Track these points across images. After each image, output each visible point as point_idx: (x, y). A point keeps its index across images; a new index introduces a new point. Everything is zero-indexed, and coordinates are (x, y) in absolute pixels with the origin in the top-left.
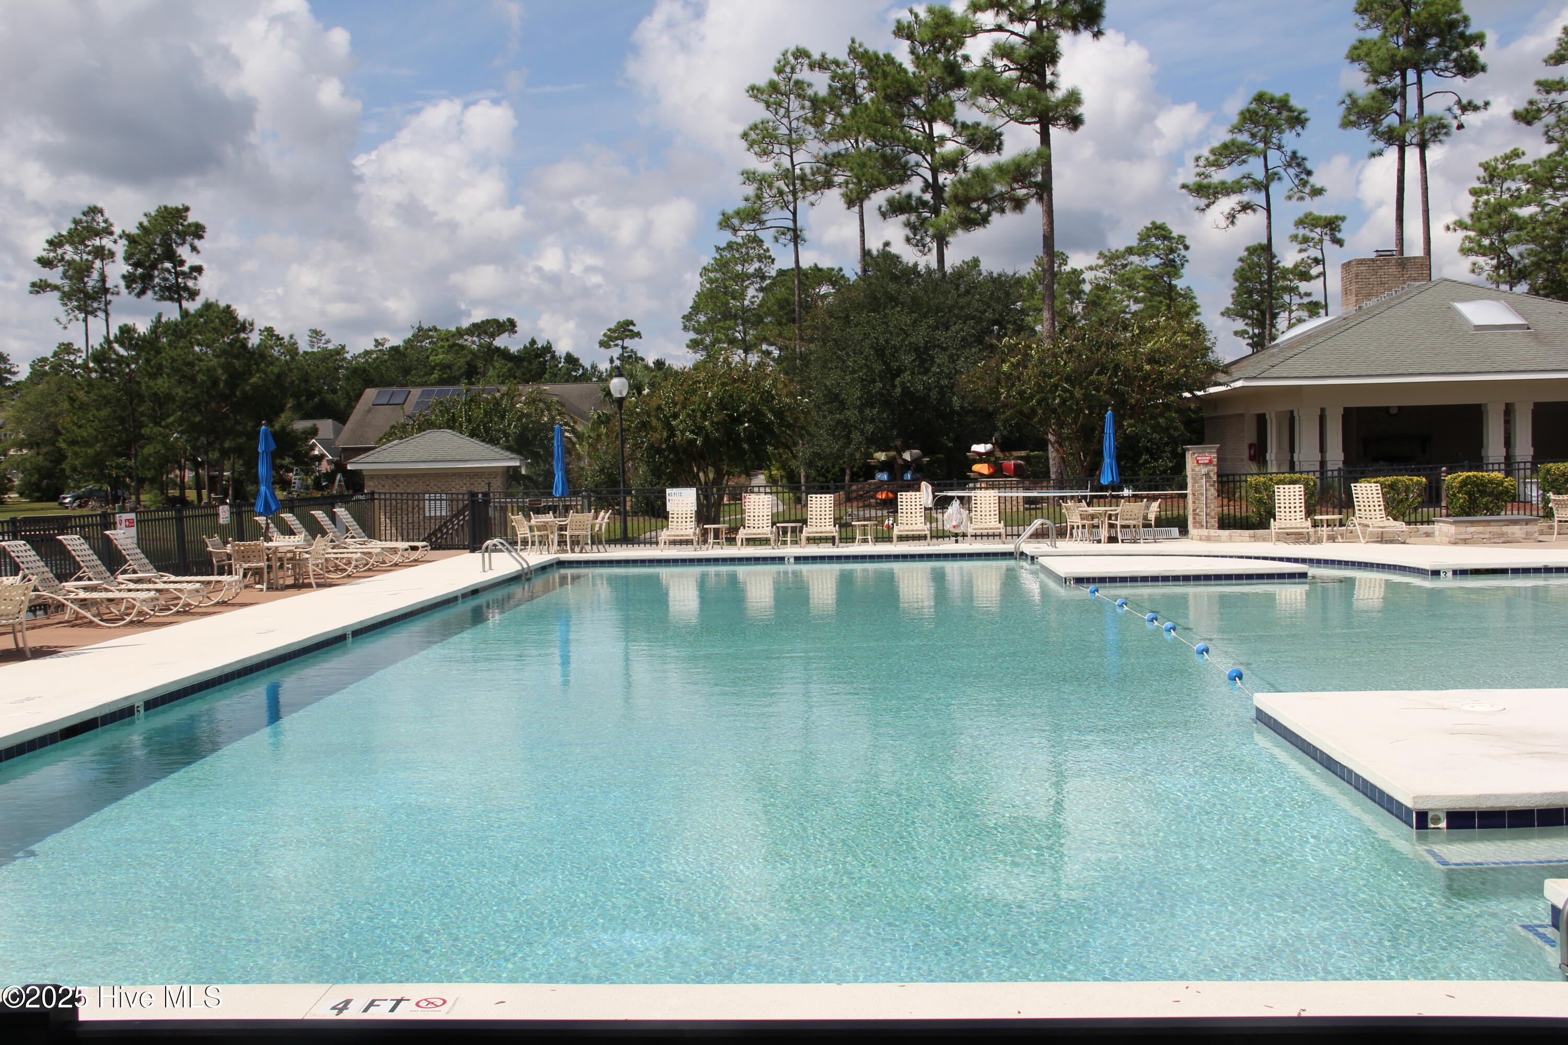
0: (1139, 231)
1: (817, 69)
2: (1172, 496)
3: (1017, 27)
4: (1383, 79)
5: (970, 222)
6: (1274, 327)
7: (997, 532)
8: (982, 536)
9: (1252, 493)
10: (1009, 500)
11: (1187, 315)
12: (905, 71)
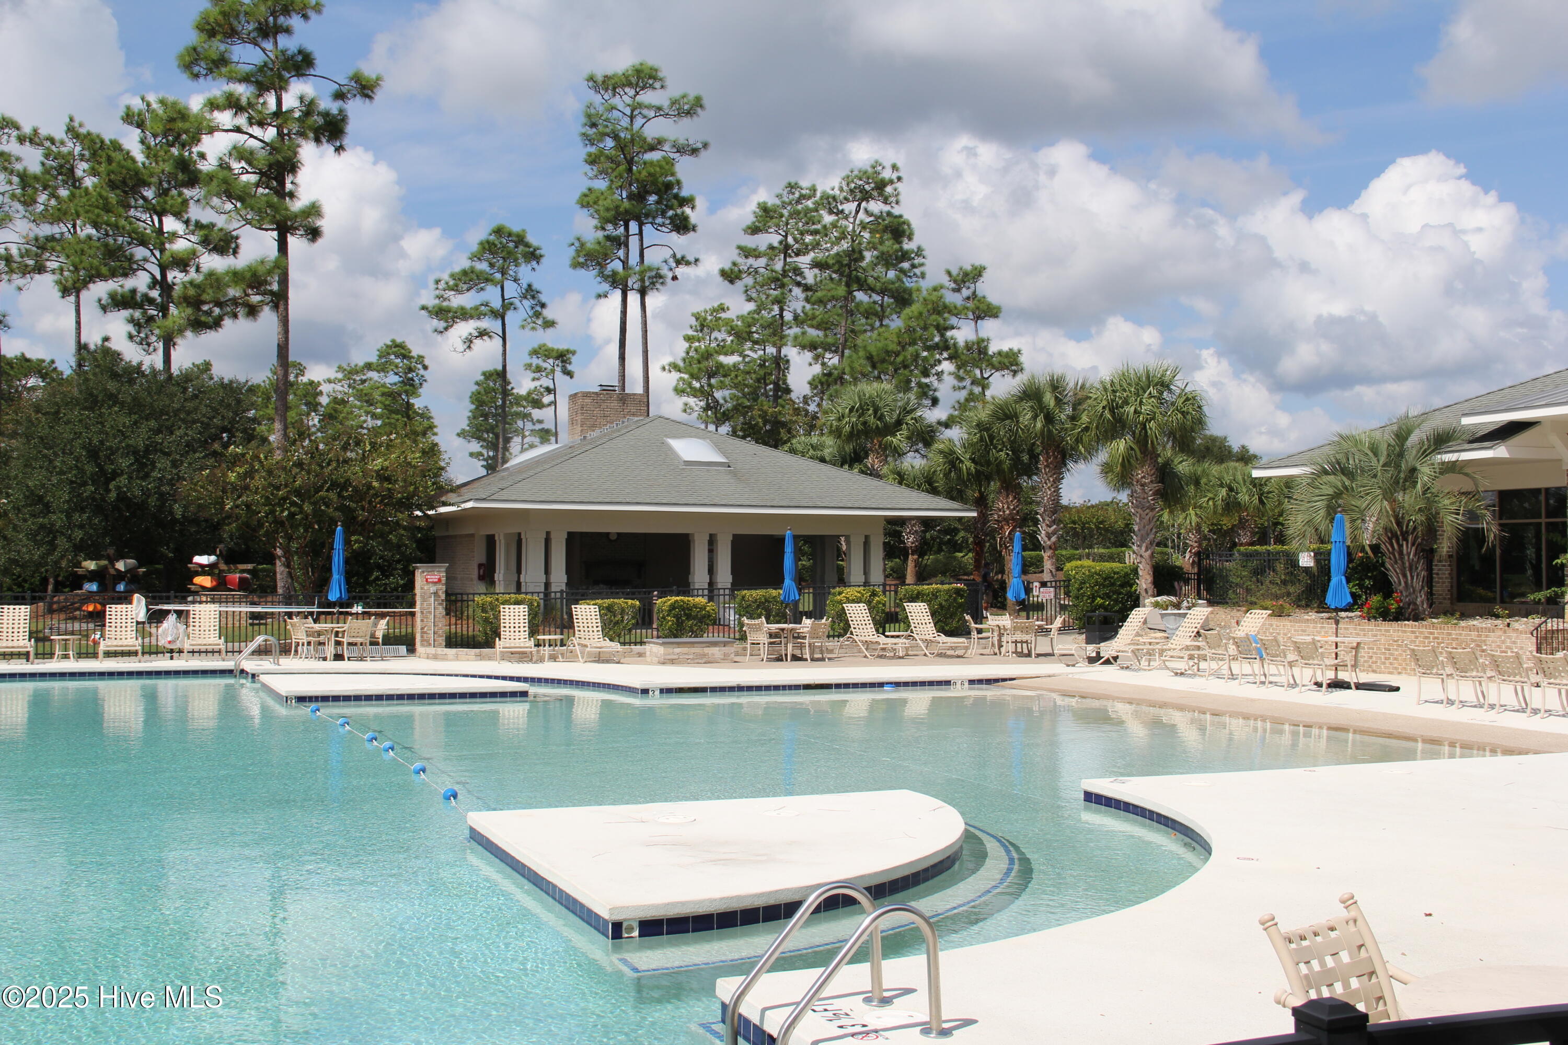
0: (379, 347)
1: (28, 144)
2: (401, 615)
3: (256, 131)
4: (610, 227)
5: (198, 326)
6: (508, 450)
7: (216, 648)
8: (200, 652)
9: (479, 613)
10: (230, 614)
11: (424, 434)
12: (134, 161)
